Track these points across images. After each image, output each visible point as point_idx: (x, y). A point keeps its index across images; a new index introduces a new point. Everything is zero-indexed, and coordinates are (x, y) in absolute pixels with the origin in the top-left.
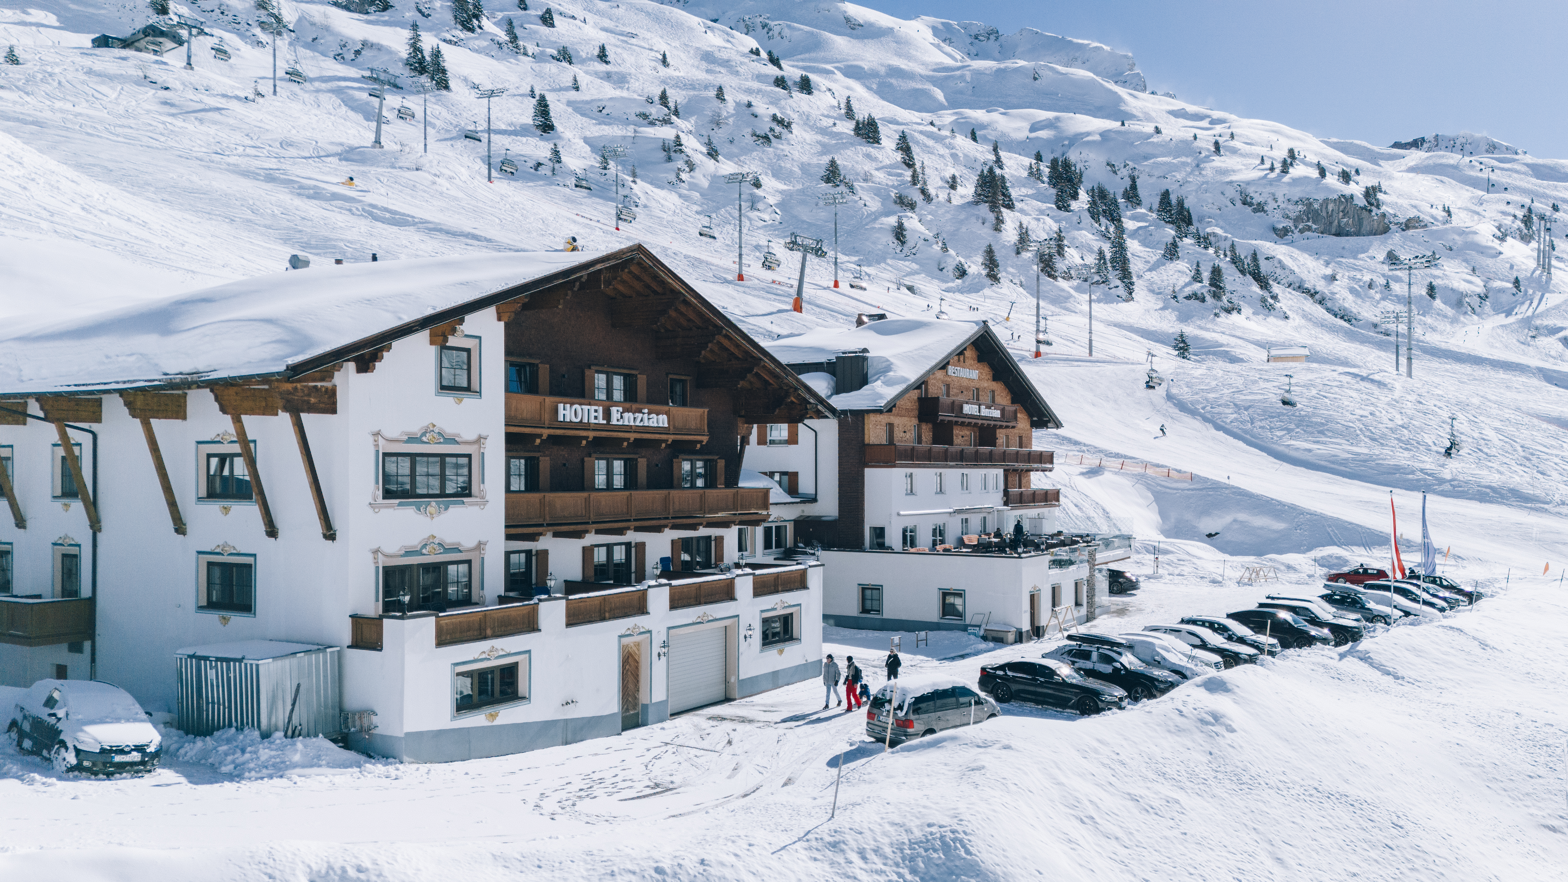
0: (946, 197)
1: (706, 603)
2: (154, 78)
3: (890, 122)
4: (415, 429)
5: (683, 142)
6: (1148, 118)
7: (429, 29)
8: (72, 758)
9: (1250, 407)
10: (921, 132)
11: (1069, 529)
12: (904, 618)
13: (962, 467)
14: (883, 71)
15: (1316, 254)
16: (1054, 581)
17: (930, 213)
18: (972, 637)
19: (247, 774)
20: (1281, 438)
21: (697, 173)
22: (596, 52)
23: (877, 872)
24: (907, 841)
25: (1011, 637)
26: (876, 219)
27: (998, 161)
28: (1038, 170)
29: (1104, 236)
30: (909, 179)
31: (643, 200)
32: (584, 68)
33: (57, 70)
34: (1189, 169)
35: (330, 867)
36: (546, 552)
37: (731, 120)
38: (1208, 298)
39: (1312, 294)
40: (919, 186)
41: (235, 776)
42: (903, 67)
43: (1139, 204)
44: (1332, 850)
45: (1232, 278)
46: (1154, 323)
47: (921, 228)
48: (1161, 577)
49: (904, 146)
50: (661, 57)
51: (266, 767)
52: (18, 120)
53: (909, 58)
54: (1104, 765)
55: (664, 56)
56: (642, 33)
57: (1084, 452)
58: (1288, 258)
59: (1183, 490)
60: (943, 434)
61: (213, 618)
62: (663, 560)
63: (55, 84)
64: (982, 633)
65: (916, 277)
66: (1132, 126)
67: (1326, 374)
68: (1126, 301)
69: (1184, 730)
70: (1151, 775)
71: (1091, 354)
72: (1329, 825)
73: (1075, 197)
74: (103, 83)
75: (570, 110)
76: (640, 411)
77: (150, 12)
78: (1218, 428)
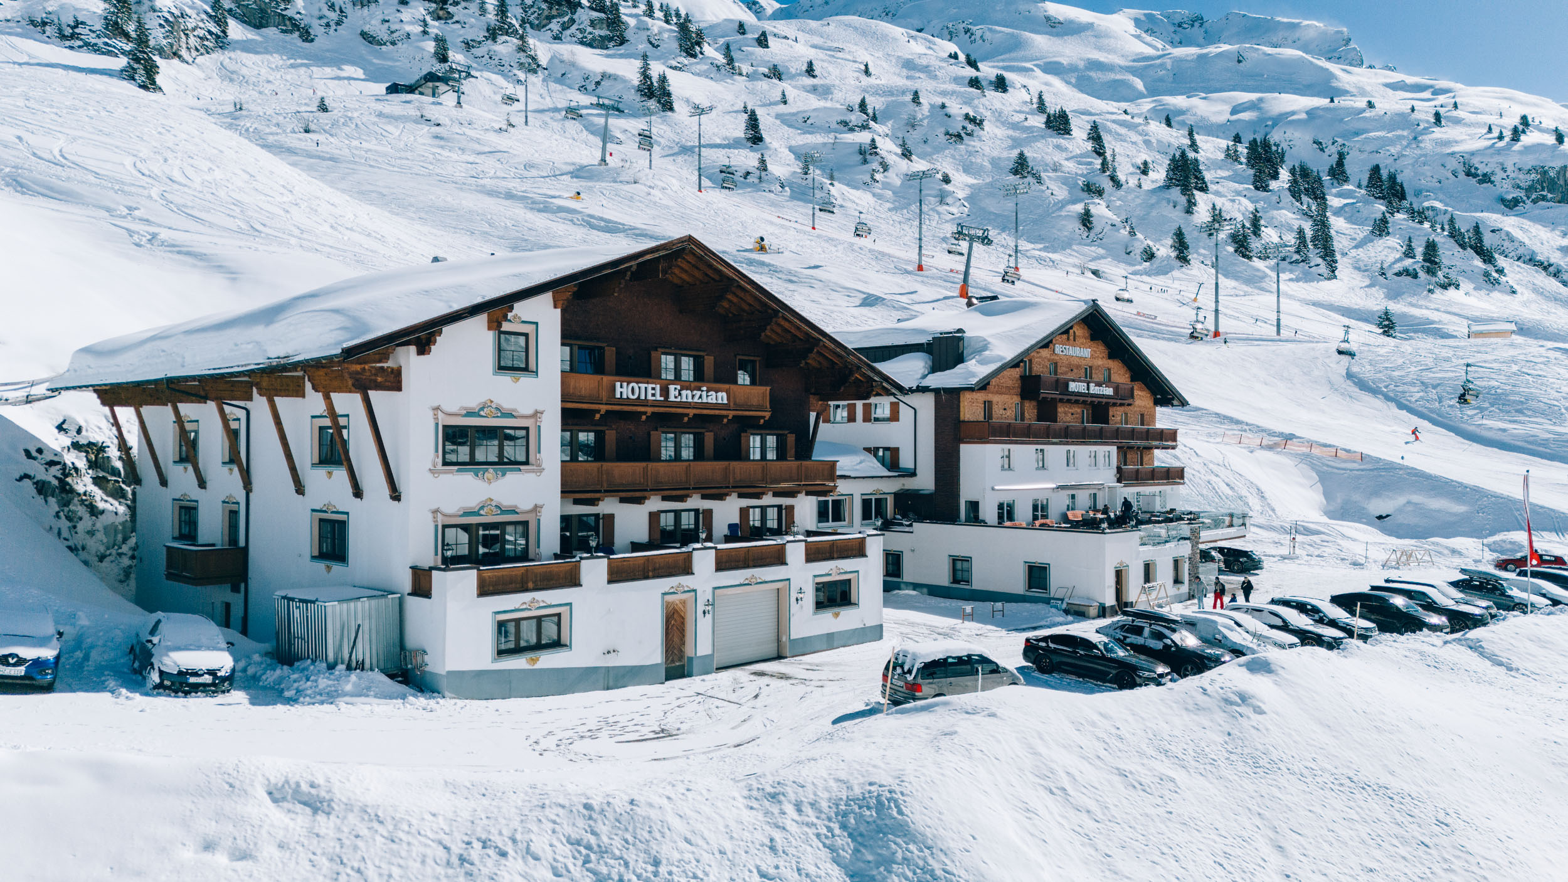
0: (1136, 182)
1: (755, 566)
2: (428, 116)
3: (1083, 113)
4: (473, 404)
5: (878, 144)
6: (1363, 92)
7: (657, 59)
8: (155, 677)
9: (1439, 385)
10: (1114, 121)
11: (1182, 507)
12: (991, 589)
13: (1067, 443)
14: (1081, 65)
15: (1552, 224)
16: (1148, 558)
17: (1119, 199)
18: (1053, 610)
19: (301, 699)
20: (1472, 417)
21: (891, 174)
22: (804, 68)
23: (807, 825)
24: (844, 798)
25: (1093, 611)
26: (1063, 206)
27: (1194, 146)
28: (1236, 151)
29: (1306, 214)
30: (1099, 167)
31: (839, 202)
32: (794, 83)
33: (356, 115)
34: (1405, 143)
35: (287, 782)
36: (610, 518)
37: (926, 122)
38: (1422, 275)
39: (1545, 267)
40: (1108, 173)
41: (291, 701)
42: (1102, 59)
43: (1346, 180)
44: (1350, 843)
45: (1449, 253)
46: (1359, 301)
47: (1109, 214)
48: (1297, 558)
49: (1095, 136)
50: (863, 68)
51: (321, 695)
52: (319, 157)
53: (1110, 51)
54: (1098, 739)
55: (866, 66)
56: (847, 47)
57: (1245, 431)
58: (1518, 230)
59: (1351, 470)
60: (1047, 411)
61: (321, 566)
62: (731, 526)
63: (353, 126)
64: (1064, 606)
65: (1102, 261)
66: (1342, 102)
67: (1532, 350)
68: (1329, 279)
69: (1204, 709)
70: (1151, 752)
71: (1278, 333)
72: (1356, 817)
73: (1275, 176)
74: (390, 123)
75: (778, 122)
76: (699, 389)
77: (434, 61)
78: (1401, 406)
